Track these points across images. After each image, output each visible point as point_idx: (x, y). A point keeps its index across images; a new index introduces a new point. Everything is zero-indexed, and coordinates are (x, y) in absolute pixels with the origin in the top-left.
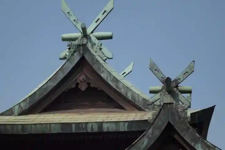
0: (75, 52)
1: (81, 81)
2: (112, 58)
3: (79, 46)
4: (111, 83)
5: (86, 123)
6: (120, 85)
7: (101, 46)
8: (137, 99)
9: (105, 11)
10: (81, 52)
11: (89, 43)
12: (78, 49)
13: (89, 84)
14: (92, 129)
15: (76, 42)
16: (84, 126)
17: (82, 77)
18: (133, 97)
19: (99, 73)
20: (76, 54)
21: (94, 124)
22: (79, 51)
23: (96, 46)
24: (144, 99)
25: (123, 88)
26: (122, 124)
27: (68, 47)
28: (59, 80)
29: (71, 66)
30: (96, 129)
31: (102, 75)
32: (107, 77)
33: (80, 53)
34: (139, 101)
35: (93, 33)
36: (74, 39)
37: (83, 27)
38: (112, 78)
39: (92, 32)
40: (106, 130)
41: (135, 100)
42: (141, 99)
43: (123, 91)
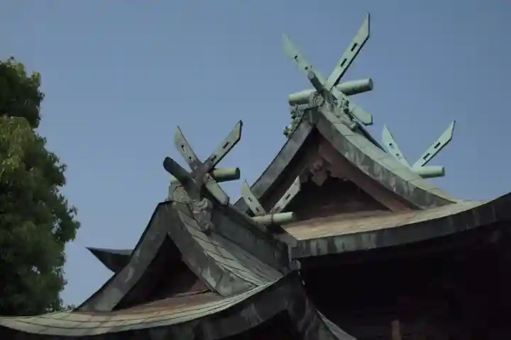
0: (301, 121)
1: (316, 171)
2: (371, 124)
3: (306, 111)
4: (362, 168)
5: (308, 241)
6: (377, 170)
7: (347, 106)
8: (406, 189)
9: (355, 45)
10: (311, 121)
11: (326, 102)
12: (305, 117)
13: (328, 173)
14: (318, 250)
15: (306, 106)
16: (304, 245)
17: (317, 164)
18: (399, 186)
19: (342, 152)
20: (302, 126)
21: (320, 241)
22: (307, 119)
23: (339, 106)
24: (417, 189)
25: (381, 173)
26: (364, 237)
27: (291, 116)
28: (278, 172)
29: (295, 146)
30: (324, 250)
31: (346, 155)
32: (355, 158)
33: (310, 124)
34: (409, 192)
35: (338, 86)
36: (304, 101)
37: (312, 77)
38: (363, 158)
39: (335, 84)
40: (340, 250)
41: (403, 191)
42: (412, 190)
43: (380, 178)
